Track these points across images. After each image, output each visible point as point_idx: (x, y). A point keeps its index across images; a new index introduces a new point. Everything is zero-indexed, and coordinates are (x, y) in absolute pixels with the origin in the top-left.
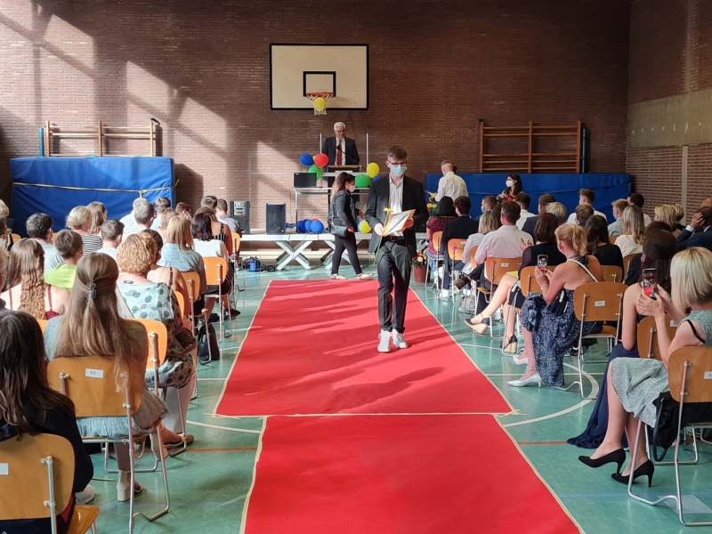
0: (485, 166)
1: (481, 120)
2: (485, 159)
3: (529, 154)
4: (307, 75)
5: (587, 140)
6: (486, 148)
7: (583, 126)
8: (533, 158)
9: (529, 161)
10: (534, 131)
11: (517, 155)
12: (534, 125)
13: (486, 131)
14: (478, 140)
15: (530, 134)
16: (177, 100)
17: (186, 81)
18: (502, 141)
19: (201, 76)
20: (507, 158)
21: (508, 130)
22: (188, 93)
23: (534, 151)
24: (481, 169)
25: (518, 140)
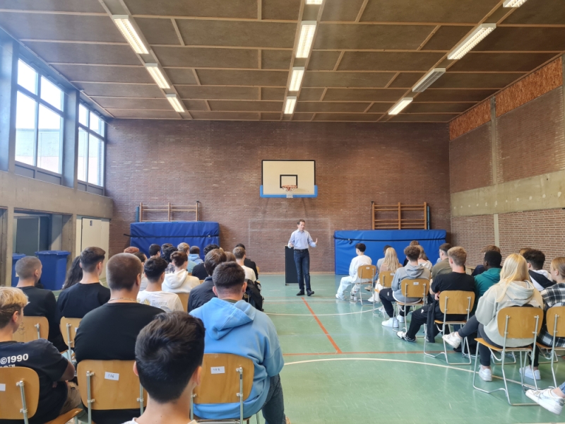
0: (376, 226)
1: (372, 202)
2: (376, 222)
3: (399, 219)
4: (282, 177)
5: (430, 212)
6: (376, 216)
7: (427, 205)
8: (402, 222)
9: (399, 224)
10: (402, 207)
11: (392, 220)
12: (401, 204)
13: (376, 208)
14: (371, 212)
15: (399, 209)
16: (211, 191)
17: (216, 182)
18: (384, 213)
19: (224, 179)
20: (387, 222)
21: (387, 207)
22: (217, 188)
23: (402, 218)
24: (373, 228)
25: (392, 212)
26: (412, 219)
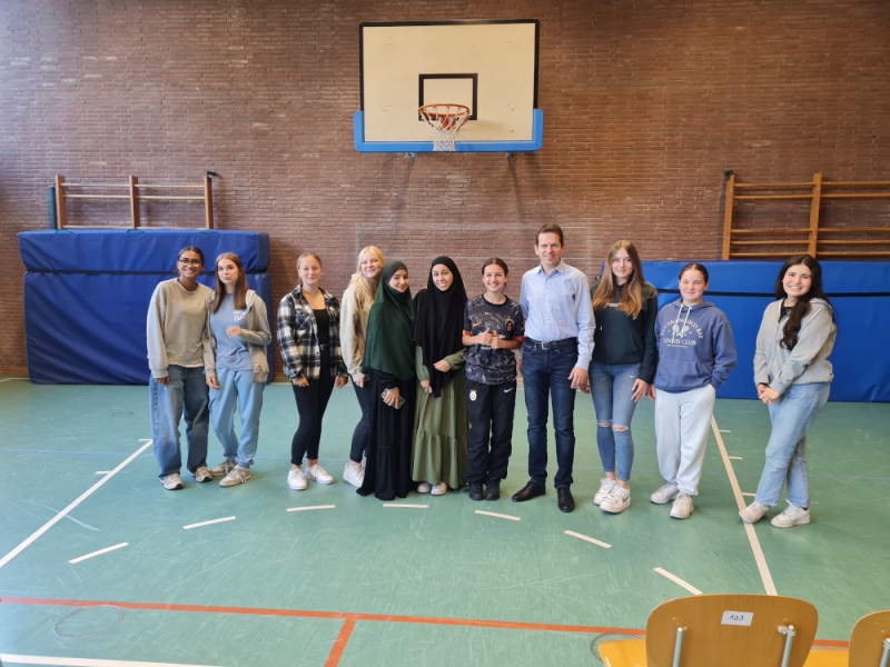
0: (734, 248)
1: (728, 174)
2: (734, 237)
3: (814, 227)
4: (427, 82)
6: (738, 217)
8: (821, 236)
9: (813, 241)
10: (824, 189)
11: (789, 229)
12: (824, 179)
13: (738, 191)
14: (723, 207)
15: (816, 195)
16: (250, 143)
17: (263, 116)
18: (765, 208)
19: (284, 107)
20: (771, 235)
21: (776, 189)
22: (263, 134)
23: (821, 224)
24: (726, 255)
25: (790, 206)
26: (857, 229)
